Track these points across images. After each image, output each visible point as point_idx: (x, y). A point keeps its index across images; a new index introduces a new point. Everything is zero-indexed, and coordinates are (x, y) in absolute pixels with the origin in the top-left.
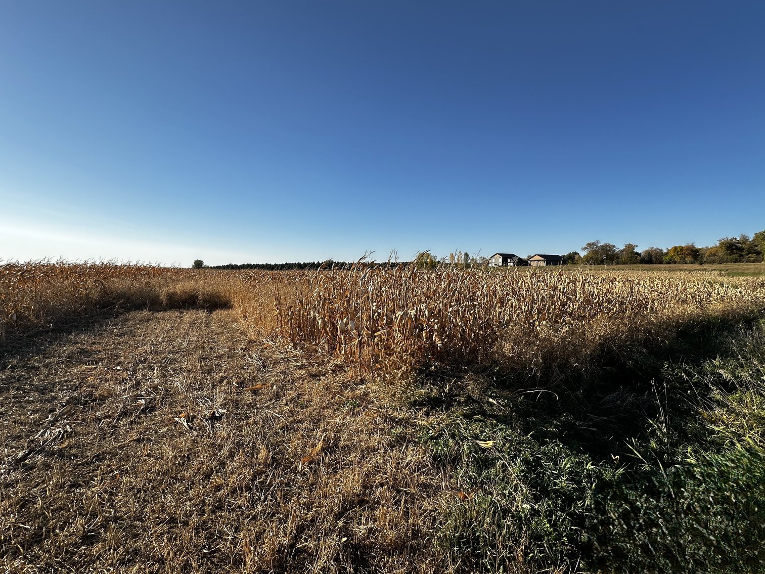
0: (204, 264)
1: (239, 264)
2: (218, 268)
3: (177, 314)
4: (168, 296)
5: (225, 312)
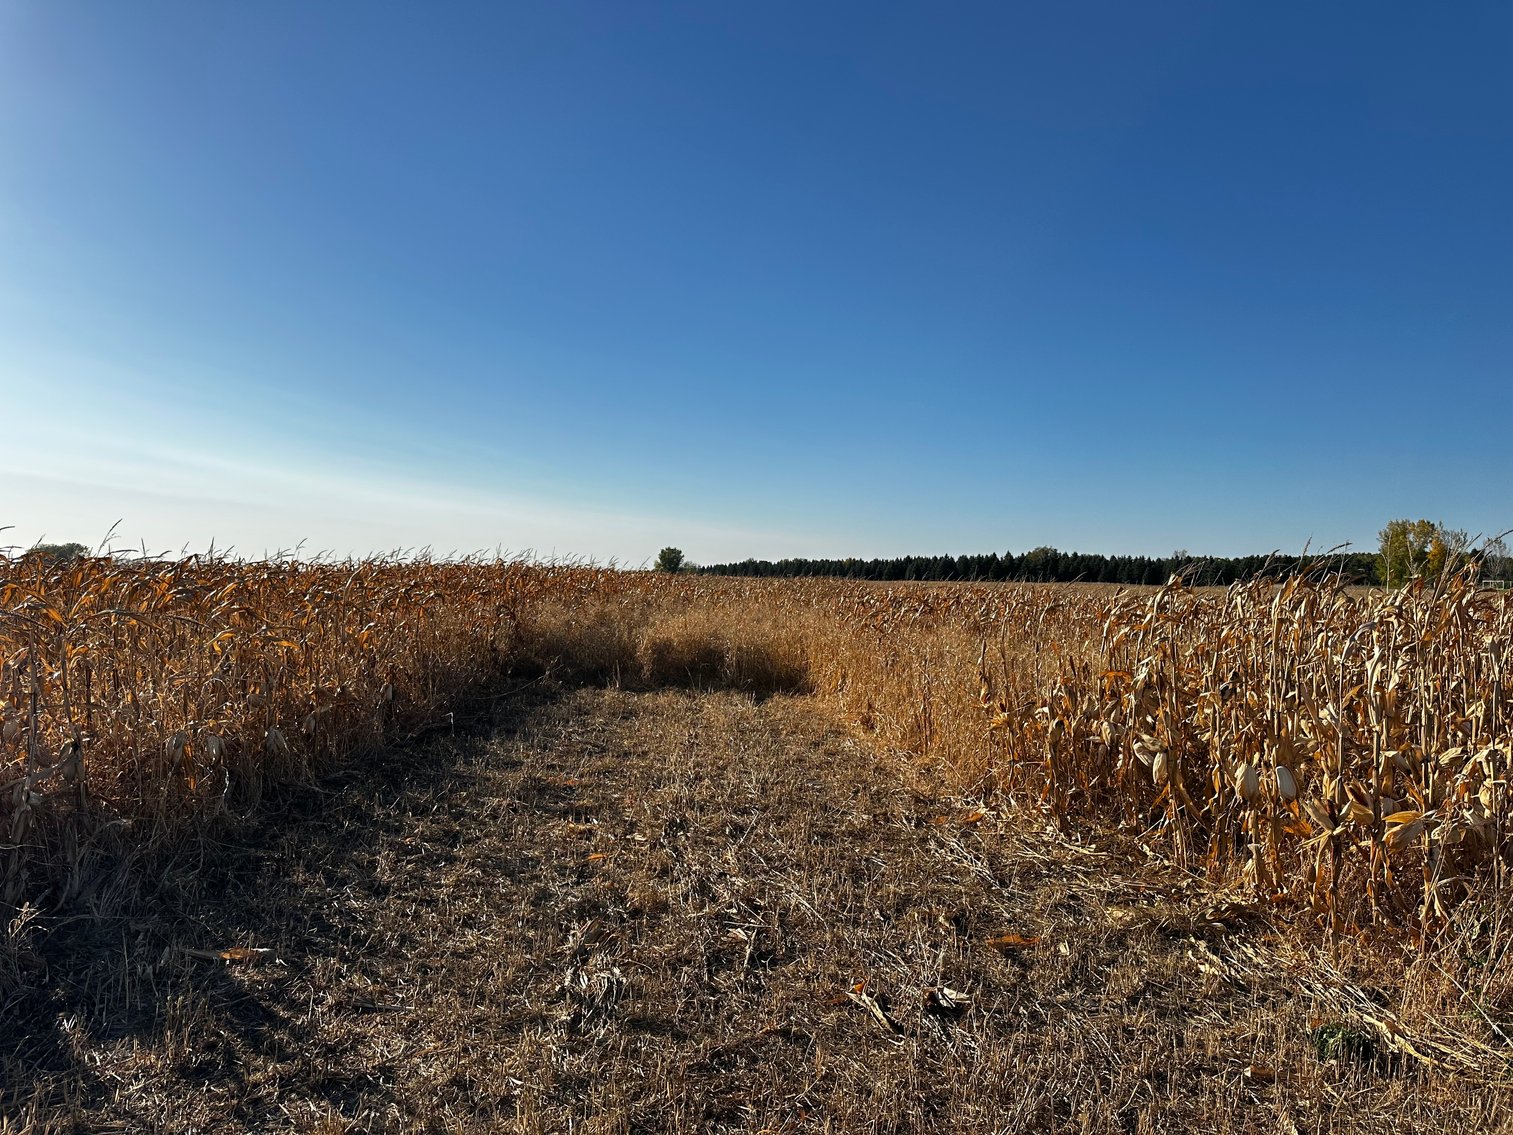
0: (685, 560)
1: (774, 561)
2: (720, 570)
3: (683, 702)
4: (654, 652)
5: (801, 703)
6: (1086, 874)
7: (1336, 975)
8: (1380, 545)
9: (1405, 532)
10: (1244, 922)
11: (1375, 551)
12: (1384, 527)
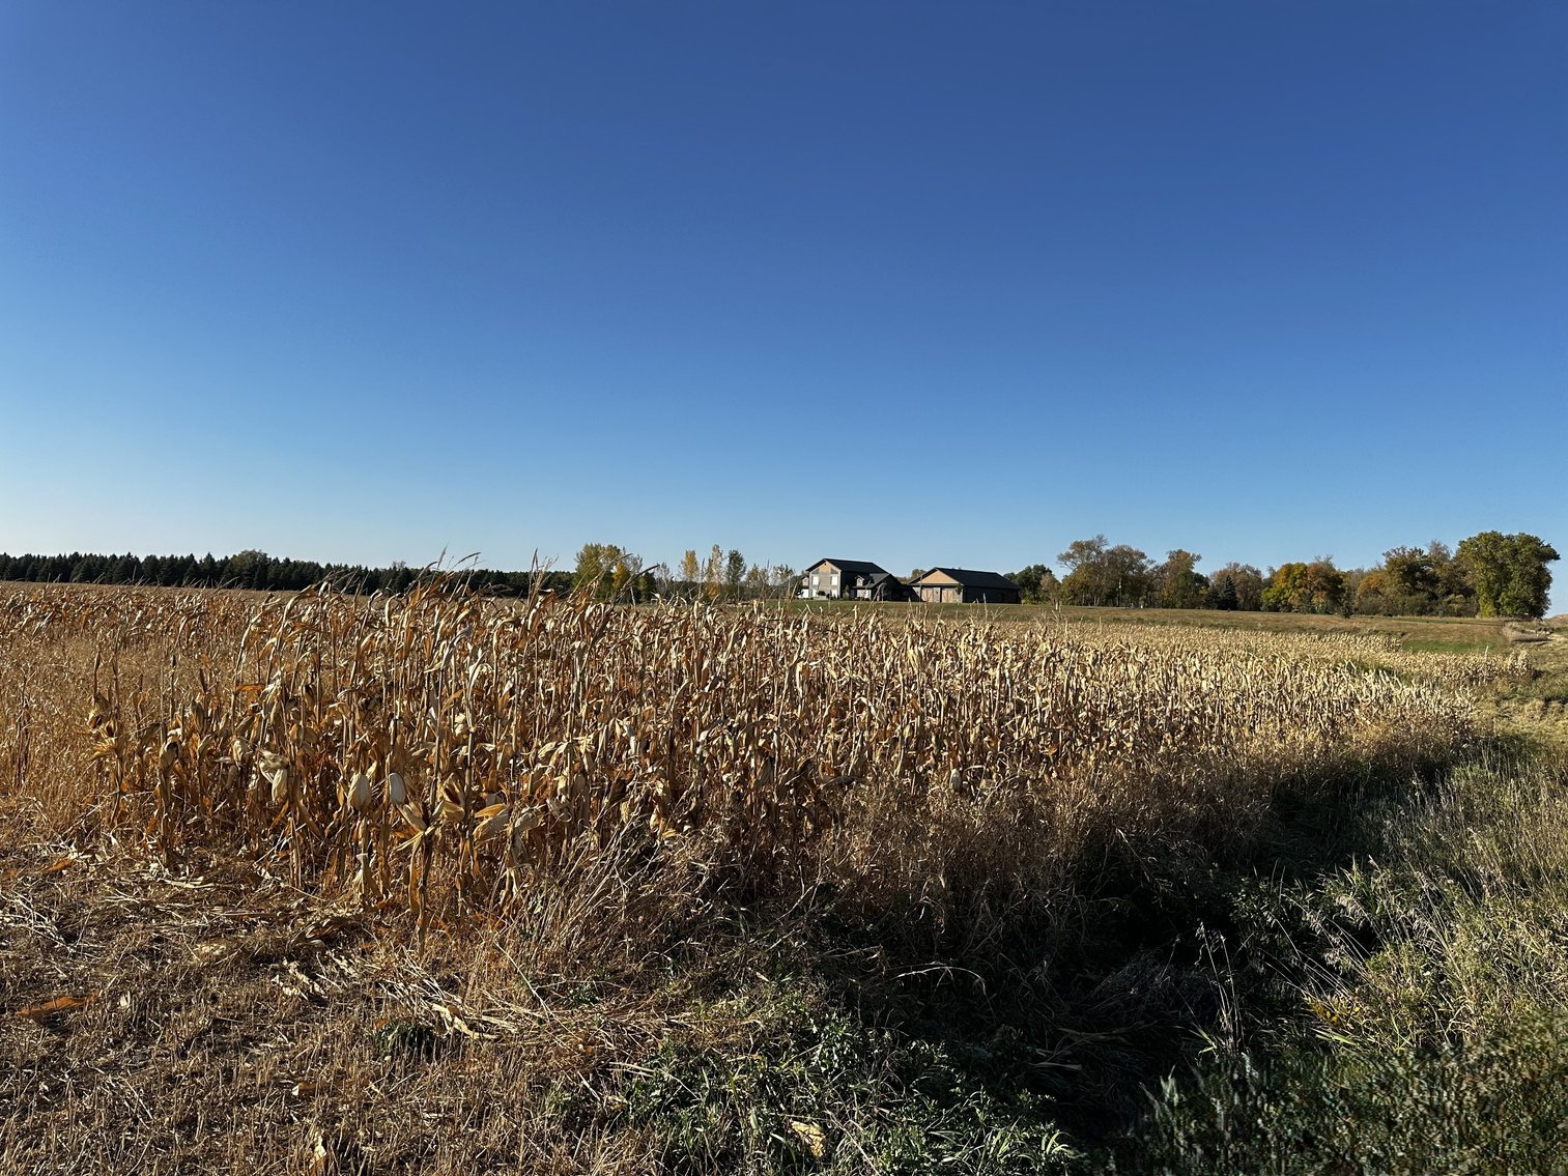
6: (182, 911)
7: (418, 970)
8: (576, 565)
9: (597, 555)
10: (344, 934)
11: (573, 571)
12: (581, 549)
